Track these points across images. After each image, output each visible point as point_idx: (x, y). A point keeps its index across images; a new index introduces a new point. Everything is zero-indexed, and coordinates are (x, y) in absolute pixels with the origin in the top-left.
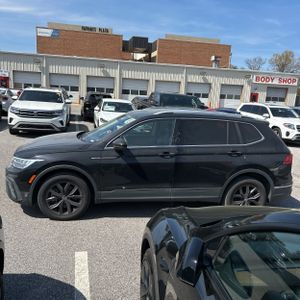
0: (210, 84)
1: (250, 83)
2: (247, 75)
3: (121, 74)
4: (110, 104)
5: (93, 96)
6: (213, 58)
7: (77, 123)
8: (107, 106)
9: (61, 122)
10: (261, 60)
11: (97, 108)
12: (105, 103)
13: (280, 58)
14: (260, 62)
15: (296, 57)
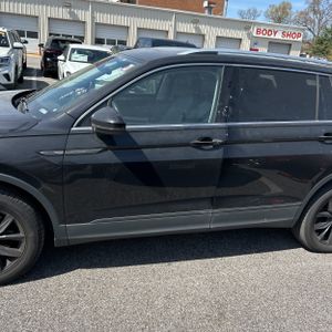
0: (204, 36)
1: (250, 36)
2: (247, 26)
3: (93, 18)
4: (81, 52)
5: (55, 41)
6: (206, 4)
7: (34, 79)
8: (75, 55)
9: (7, 76)
10: (255, 11)
11: (61, 57)
12: (73, 50)
13: (277, 11)
14: (255, 13)
15: (294, 10)
